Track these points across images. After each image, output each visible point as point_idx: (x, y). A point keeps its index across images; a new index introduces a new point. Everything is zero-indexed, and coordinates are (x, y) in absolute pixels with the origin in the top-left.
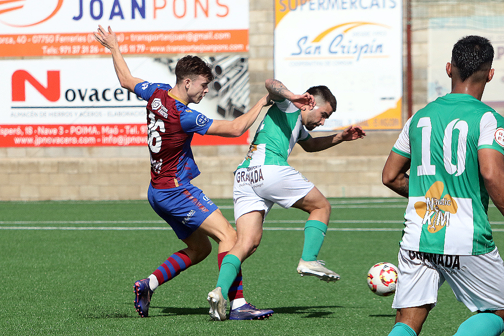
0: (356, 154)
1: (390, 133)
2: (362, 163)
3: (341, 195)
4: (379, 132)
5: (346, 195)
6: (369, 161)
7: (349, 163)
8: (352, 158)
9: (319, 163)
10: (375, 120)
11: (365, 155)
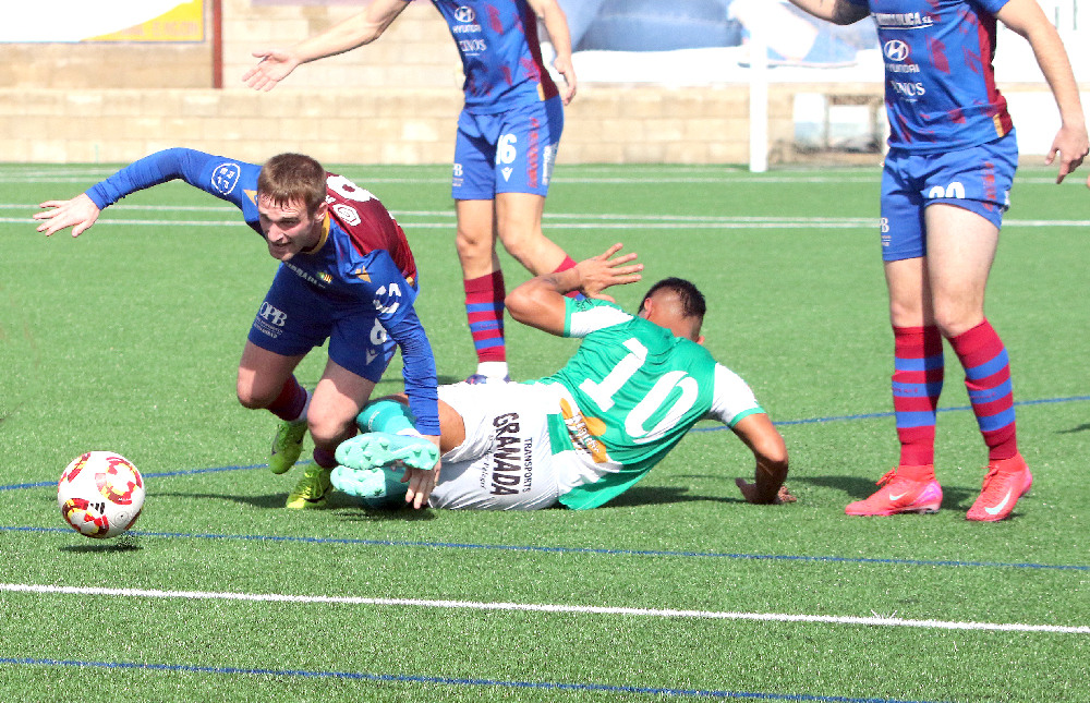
0: (121, 86)
1: (182, 47)
2: (130, 101)
3: (92, 159)
4: (162, 46)
5: (102, 159)
6: (143, 99)
7: (107, 102)
8: (113, 93)
9: (54, 101)
10: (155, 23)
11: (137, 86)
